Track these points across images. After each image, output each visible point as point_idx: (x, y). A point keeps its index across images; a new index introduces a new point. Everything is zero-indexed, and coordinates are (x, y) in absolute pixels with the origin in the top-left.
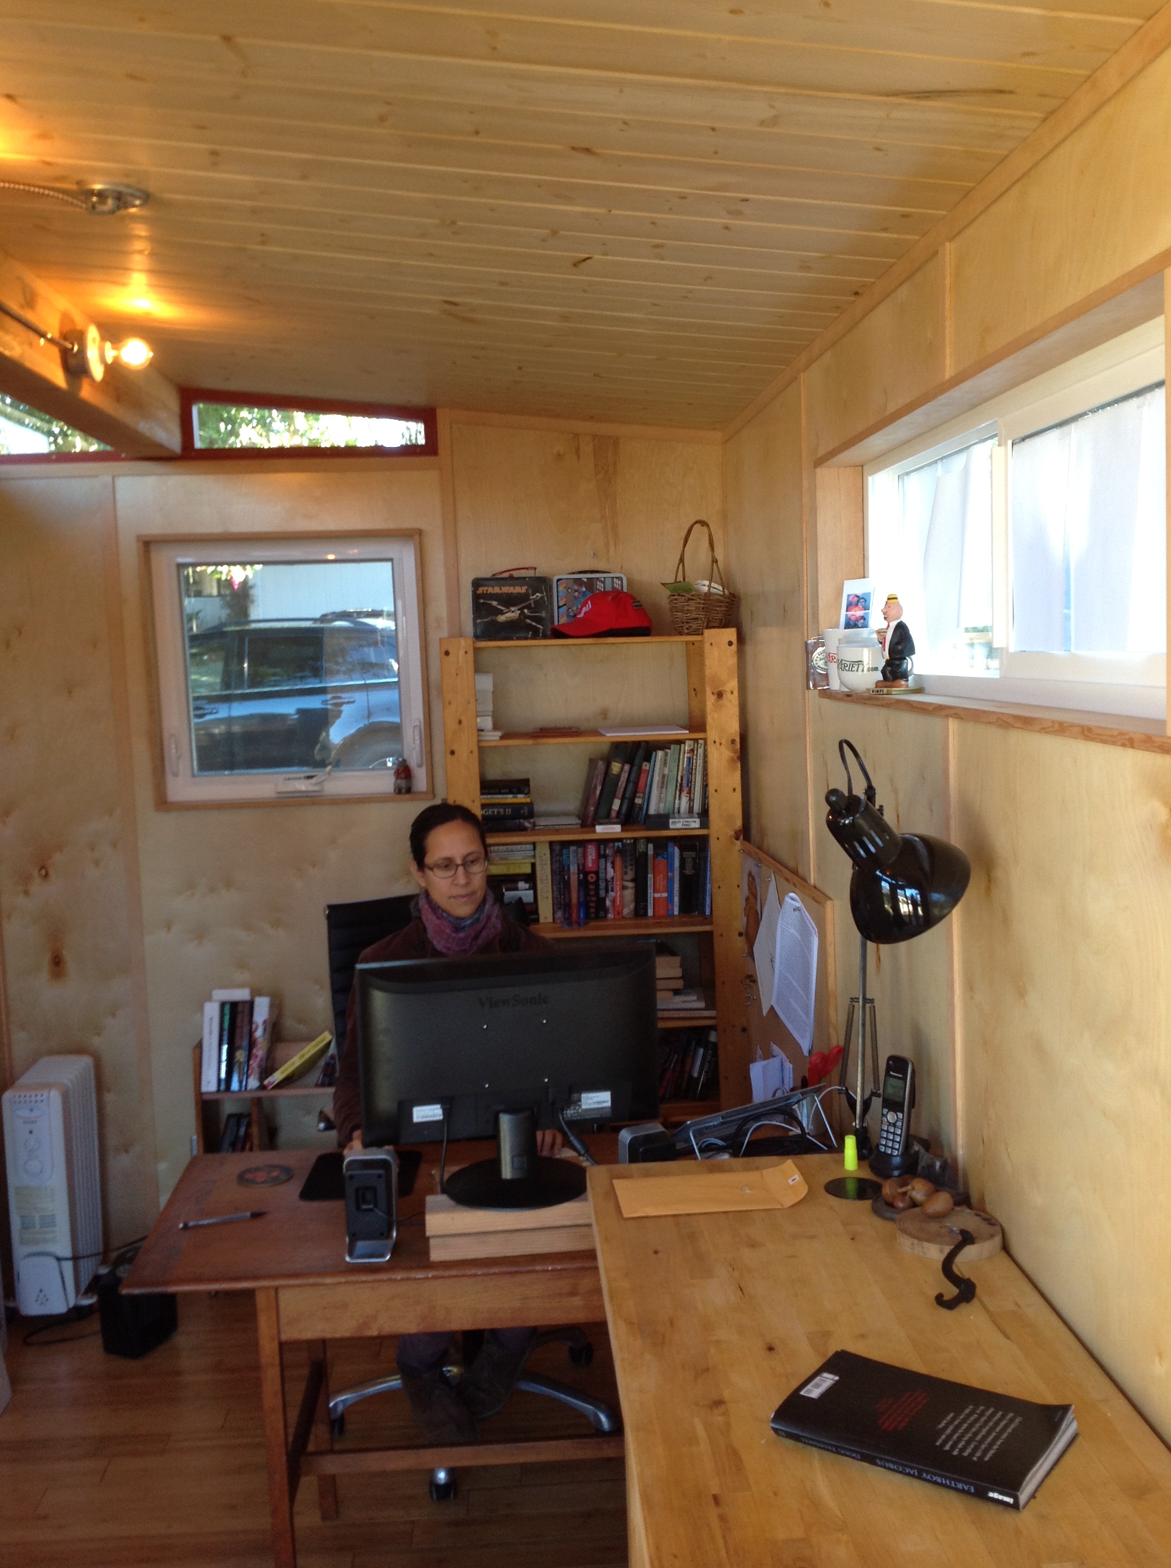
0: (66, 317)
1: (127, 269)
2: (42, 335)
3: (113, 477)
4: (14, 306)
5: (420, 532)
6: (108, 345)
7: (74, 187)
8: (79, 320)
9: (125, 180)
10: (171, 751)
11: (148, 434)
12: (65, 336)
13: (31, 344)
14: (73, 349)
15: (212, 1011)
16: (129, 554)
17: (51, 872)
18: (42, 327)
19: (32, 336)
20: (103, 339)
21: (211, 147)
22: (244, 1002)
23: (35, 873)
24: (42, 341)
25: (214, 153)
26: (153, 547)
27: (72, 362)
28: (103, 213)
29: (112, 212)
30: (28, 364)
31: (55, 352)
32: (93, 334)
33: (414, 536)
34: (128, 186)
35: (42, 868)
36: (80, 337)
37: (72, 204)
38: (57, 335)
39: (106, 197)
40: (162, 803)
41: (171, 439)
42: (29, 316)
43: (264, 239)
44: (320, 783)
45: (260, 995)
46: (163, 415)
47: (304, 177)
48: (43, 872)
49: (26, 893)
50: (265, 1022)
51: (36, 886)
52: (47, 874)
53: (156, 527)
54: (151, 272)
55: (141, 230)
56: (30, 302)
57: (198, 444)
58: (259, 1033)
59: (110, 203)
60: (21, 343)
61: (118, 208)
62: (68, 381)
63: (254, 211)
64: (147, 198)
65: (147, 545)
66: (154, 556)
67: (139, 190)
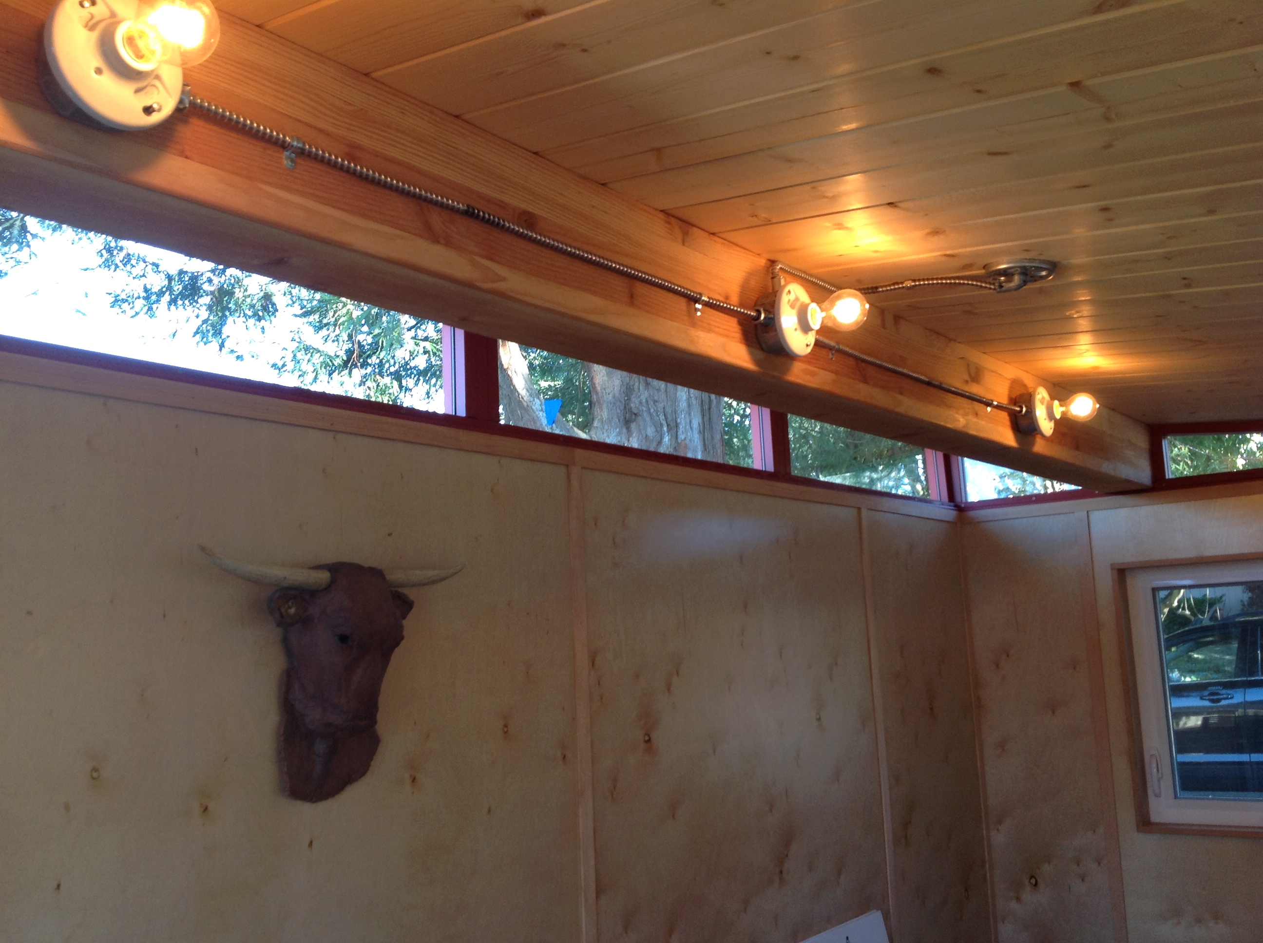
0: (1016, 383)
2: (988, 404)
3: (1087, 512)
4: (957, 383)
6: (1056, 403)
7: (982, 272)
8: (1031, 384)
9: (1028, 256)
11: (1112, 473)
12: (1014, 401)
13: (976, 414)
14: (1021, 411)
16: (1105, 582)
17: (1040, 881)
18: (988, 396)
19: (978, 406)
20: (1053, 398)
21: (1102, 203)
23: (1027, 882)
24: (989, 409)
25: (1105, 209)
26: (1127, 574)
27: (1023, 423)
28: (1009, 290)
29: (1019, 287)
30: (973, 432)
31: (1004, 416)
32: (1042, 394)
34: (1031, 260)
35: (1032, 877)
36: (1027, 399)
37: (981, 287)
38: (1005, 401)
39: (1013, 275)
40: (1145, 823)
41: (1142, 473)
42: (975, 389)
43: (1187, 281)
46: (1129, 453)
47: (1212, 212)
48: (1033, 881)
49: (1018, 899)
51: (1027, 895)
52: (1036, 884)
53: (1129, 557)
55: (1084, 296)
56: (976, 376)
57: (1169, 475)
59: (1017, 279)
60: (965, 415)
61: (1025, 283)
62: (1018, 440)
63: (1168, 257)
65: (1122, 573)
66: (1129, 581)
67: (1044, 262)
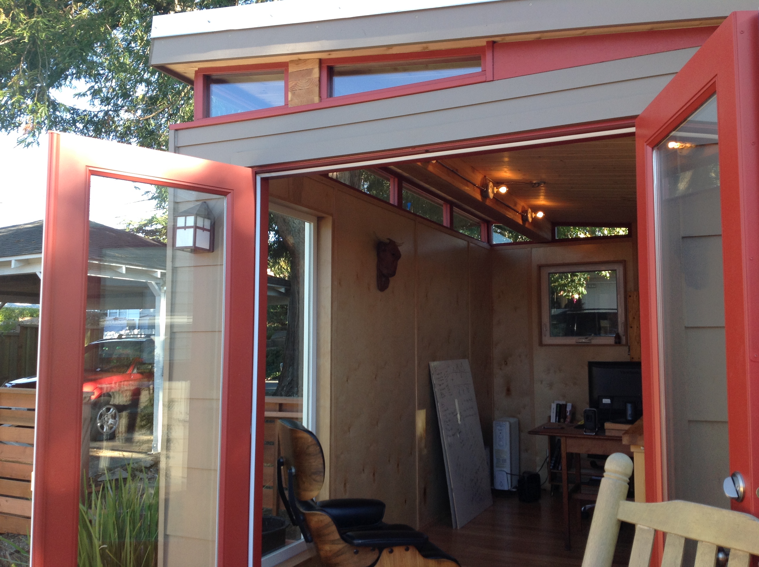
0: (523, 207)
1: (540, 196)
2: (518, 212)
3: (531, 248)
4: (512, 206)
5: (625, 261)
7: (529, 182)
8: (526, 207)
9: (541, 180)
10: (544, 329)
11: (541, 234)
12: (522, 212)
13: (515, 215)
14: (524, 215)
15: (554, 406)
16: (535, 270)
18: (518, 210)
19: (516, 213)
22: (563, 405)
23: (504, 364)
24: (518, 214)
26: (541, 268)
27: (524, 218)
28: (535, 187)
29: (537, 187)
30: (515, 220)
31: (520, 216)
32: (530, 211)
33: (623, 263)
35: (505, 362)
36: (526, 212)
39: (536, 184)
40: (541, 344)
41: (549, 237)
42: (515, 208)
44: (590, 340)
45: (568, 402)
49: (501, 369)
50: (570, 411)
51: (504, 367)
52: (507, 364)
53: (543, 262)
54: (545, 196)
55: (543, 189)
56: (515, 205)
57: (556, 238)
58: (568, 414)
60: (513, 215)
61: (538, 185)
64: (545, 183)
66: (542, 270)
67: (543, 182)
